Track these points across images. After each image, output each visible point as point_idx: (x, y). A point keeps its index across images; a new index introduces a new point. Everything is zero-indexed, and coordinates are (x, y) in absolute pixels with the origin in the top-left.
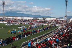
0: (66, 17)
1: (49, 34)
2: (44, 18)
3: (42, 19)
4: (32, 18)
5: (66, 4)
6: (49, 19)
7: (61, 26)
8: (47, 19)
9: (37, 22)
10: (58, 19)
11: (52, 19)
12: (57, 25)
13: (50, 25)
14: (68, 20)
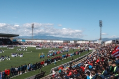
0: (101, 39)
1: (81, 59)
2: (75, 41)
3: (73, 42)
4: (62, 42)
5: (101, 25)
6: (81, 42)
7: (95, 51)
8: (79, 42)
9: (67, 45)
10: (92, 42)
11: (84, 42)
12: (90, 49)
13: (82, 48)
14: (103, 43)
